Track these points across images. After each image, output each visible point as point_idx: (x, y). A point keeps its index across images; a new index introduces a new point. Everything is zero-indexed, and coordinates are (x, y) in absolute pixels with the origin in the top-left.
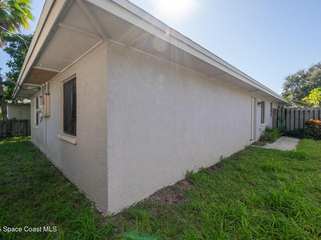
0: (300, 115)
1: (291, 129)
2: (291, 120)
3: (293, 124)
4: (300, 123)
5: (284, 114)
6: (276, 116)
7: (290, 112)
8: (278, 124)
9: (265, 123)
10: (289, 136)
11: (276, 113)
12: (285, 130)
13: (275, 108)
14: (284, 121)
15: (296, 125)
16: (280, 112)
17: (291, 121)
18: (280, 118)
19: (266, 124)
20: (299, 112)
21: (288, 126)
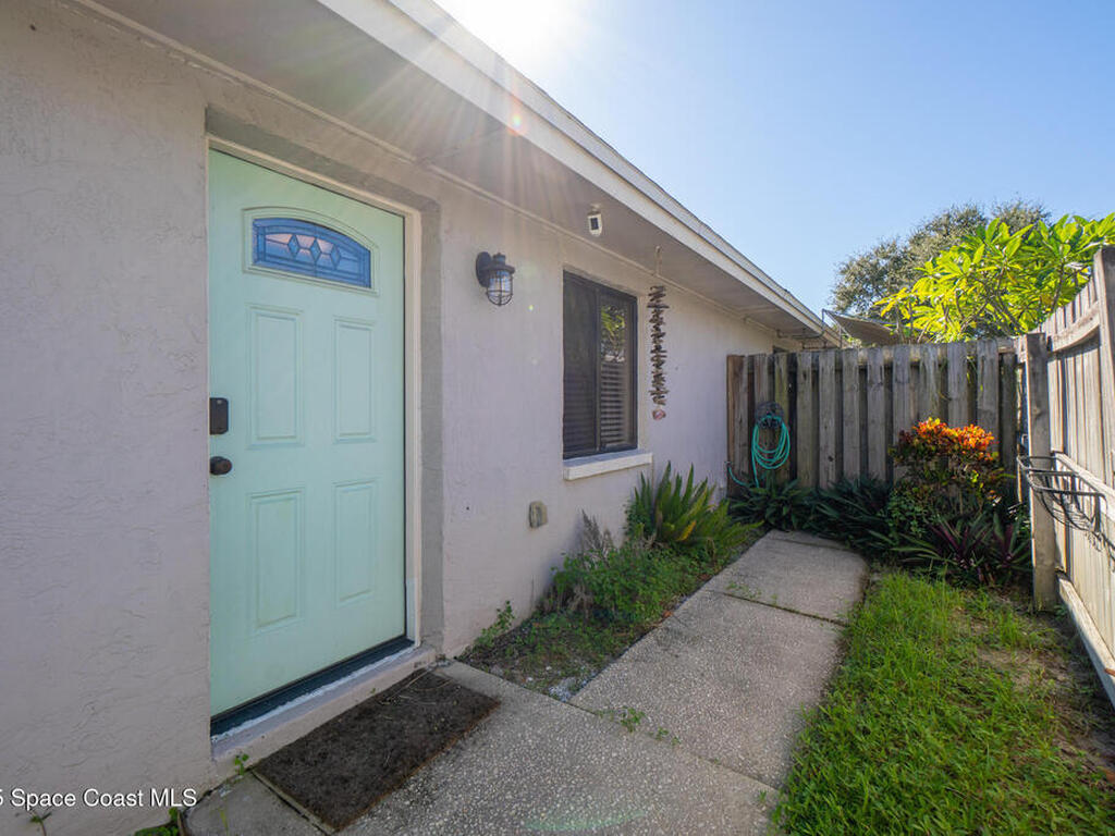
0: (870, 394)
1: (823, 483)
2: (823, 421)
3: (831, 451)
4: (870, 446)
5: (785, 386)
6: (745, 397)
7: (816, 373)
8: (755, 452)
9: (643, 452)
10: (810, 530)
11: (745, 384)
12: (788, 487)
13: (738, 353)
14: (785, 428)
15: (847, 455)
16: (765, 374)
17: (822, 431)
18: (763, 415)
19: (647, 458)
20: (863, 371)
21: (805, 463)
